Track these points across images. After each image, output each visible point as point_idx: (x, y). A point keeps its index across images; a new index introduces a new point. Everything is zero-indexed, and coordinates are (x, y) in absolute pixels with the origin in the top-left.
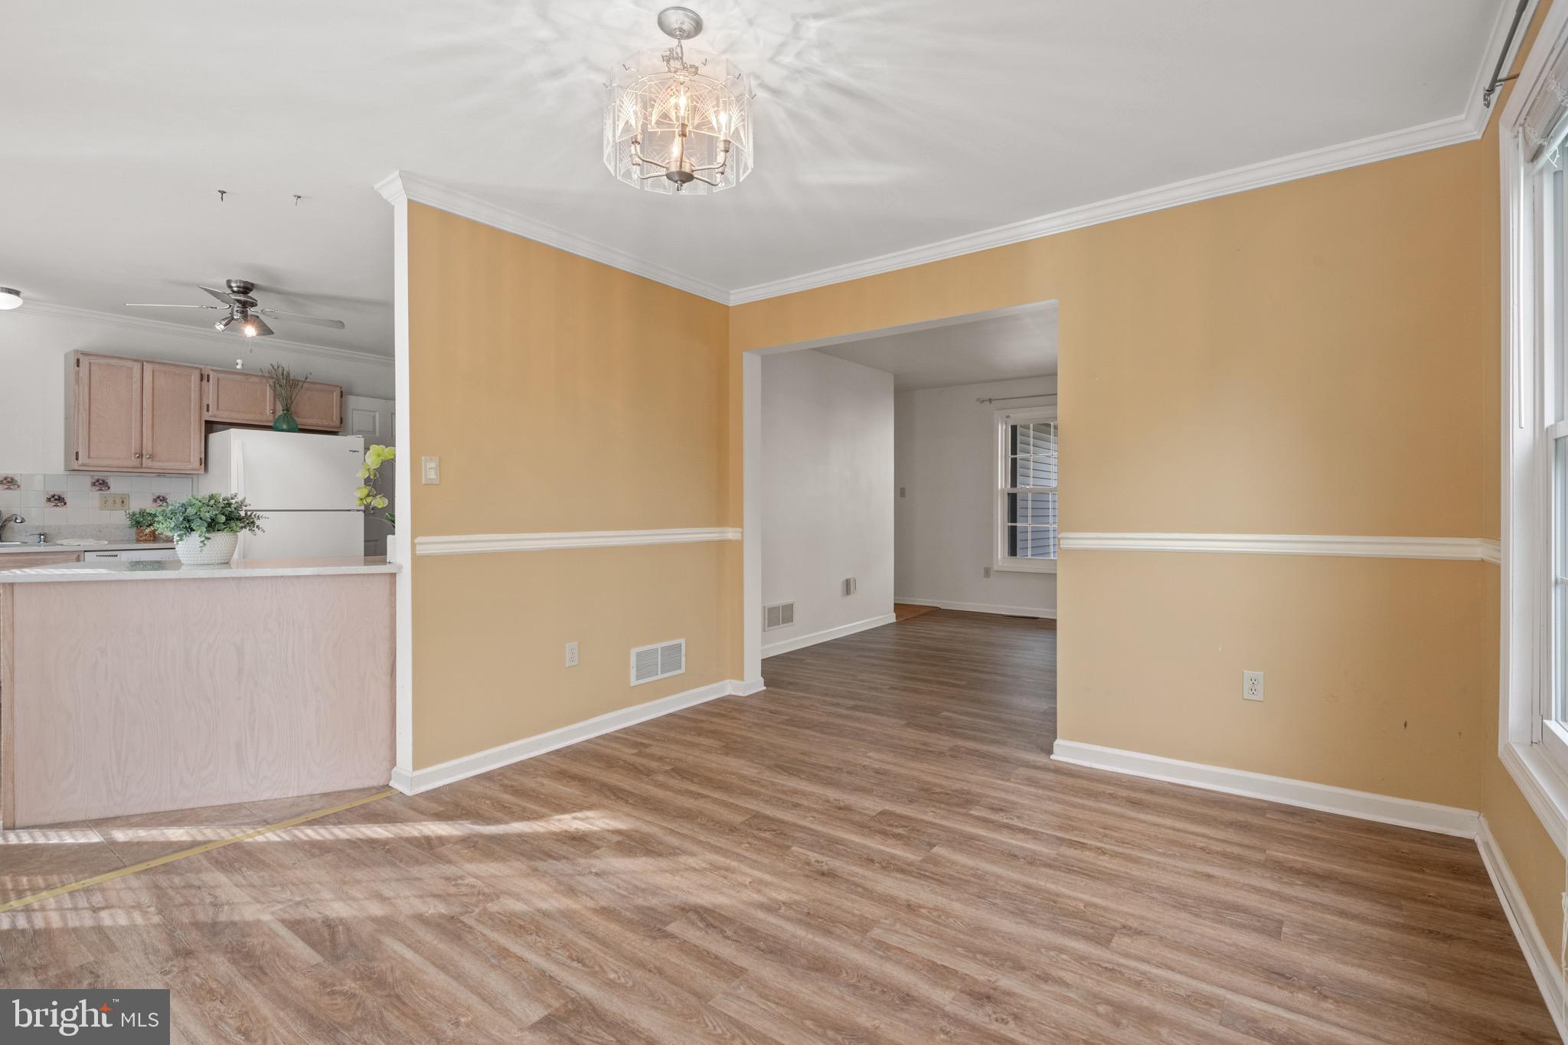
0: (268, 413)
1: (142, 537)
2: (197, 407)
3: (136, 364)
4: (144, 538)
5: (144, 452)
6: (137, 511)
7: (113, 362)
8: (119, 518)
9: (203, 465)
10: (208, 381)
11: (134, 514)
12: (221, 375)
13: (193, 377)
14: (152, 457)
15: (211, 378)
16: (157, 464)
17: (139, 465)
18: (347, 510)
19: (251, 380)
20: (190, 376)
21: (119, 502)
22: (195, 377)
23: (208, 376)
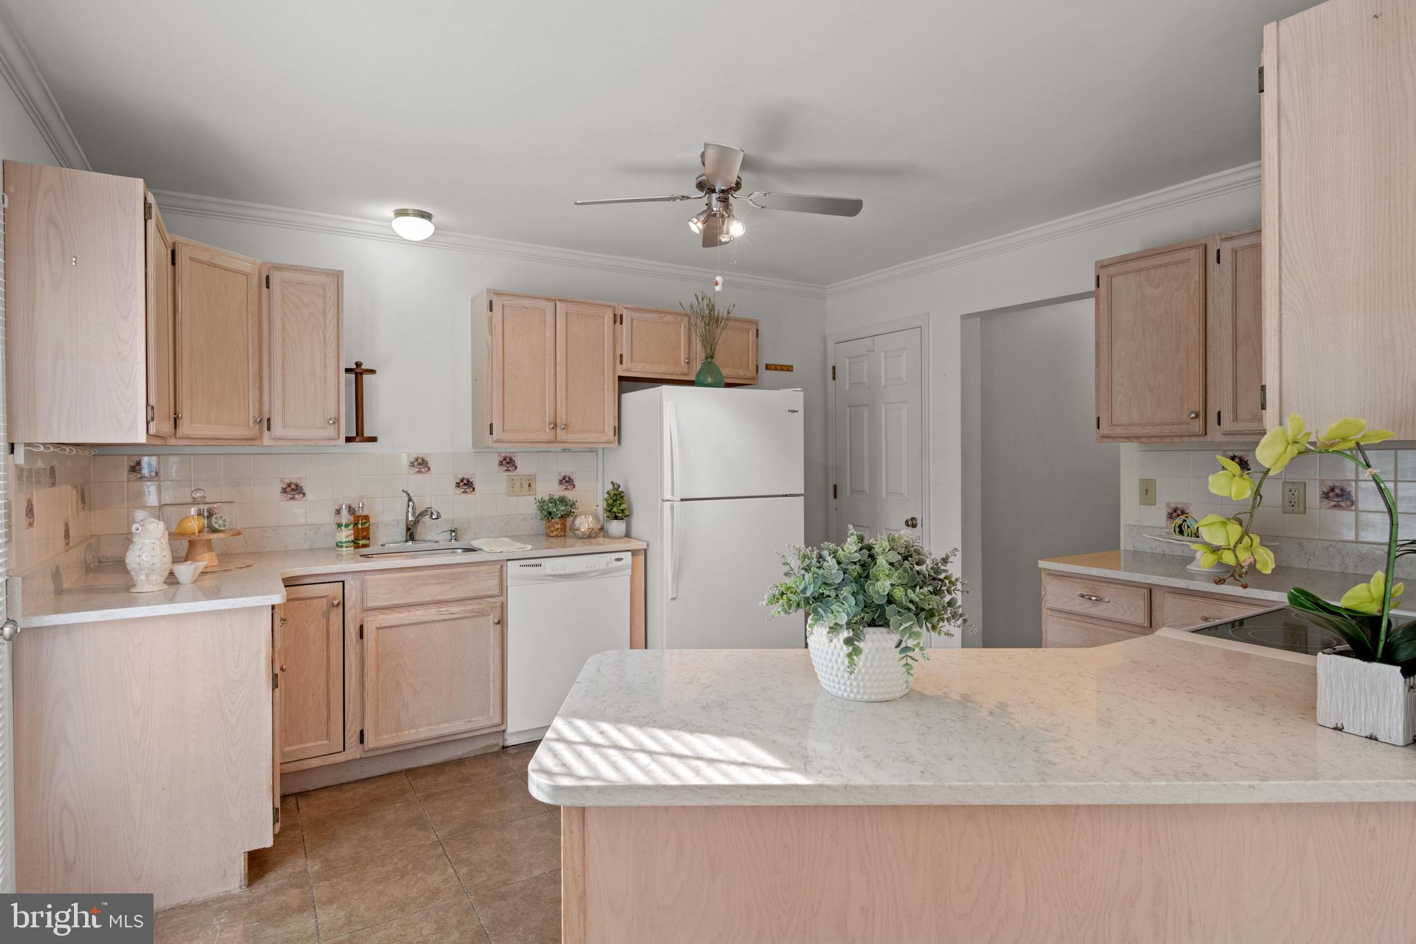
0: (682, 364)
1: (552, 531)
2: (611, 360)
3: (549, 303)
4: (555, 533)
5: (558, 421)
6: (546, 498)
7: (526, 302)
8: (527, 506)
9: (617, 436)
10: (621, 324)
11: (542, 501)
12: (636, 315)
13: (606, 318)
14: (566, 427)
15: (624, 320)
16: (571, 437)
17: (553, 439)
18: (783, 496)
19: (665, 319)
20: (604, 317)
21: (526, 485)
22: (608, 319)
23: (621, 316)
